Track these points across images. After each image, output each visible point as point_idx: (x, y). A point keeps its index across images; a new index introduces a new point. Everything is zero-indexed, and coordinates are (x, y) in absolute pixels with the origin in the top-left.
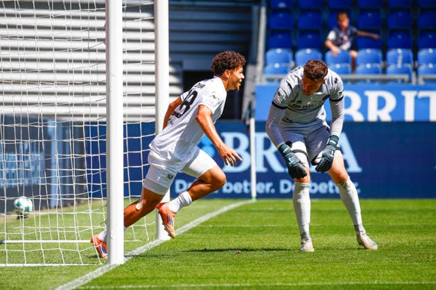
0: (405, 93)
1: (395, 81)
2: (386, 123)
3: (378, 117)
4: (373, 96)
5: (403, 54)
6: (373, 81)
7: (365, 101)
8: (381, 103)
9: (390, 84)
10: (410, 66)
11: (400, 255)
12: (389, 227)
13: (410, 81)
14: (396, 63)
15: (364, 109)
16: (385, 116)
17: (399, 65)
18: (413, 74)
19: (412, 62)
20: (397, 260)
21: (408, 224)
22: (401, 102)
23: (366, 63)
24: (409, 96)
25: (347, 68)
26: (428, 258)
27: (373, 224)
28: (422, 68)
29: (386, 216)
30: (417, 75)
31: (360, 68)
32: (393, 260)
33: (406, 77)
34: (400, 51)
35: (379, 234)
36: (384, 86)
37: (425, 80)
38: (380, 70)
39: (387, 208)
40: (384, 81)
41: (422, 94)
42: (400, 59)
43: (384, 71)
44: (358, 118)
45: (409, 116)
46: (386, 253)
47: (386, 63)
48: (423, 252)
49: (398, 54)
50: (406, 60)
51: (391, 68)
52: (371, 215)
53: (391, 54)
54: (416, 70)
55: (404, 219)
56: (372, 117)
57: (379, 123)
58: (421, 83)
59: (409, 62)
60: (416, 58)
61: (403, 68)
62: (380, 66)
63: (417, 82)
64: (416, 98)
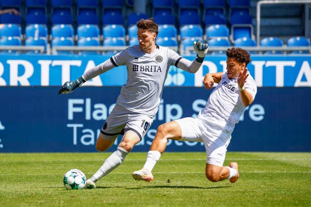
0: (40, 62)
1: (33, 51)
2: (25, 88)
3: (19, 82)
4: (14, 64)
5: (40, 28)
6: (14, 51)
8: (21, 70)
9: (28, 54)
10: (45, 39)
11: (36, 201)
12: (27, 177)
13: (45, 52)
14: (33, 36)
15: (6, 76)
16: (25, 83)
17: (36, 39)
18: (48, 46)
19: (47, 36)
20: (33, 205)
21: (43, 174)
22: (37, 69)
23: (8, 36)
24: (45, 65)
27: (13, 174)
28: (56, 40)
29: (24, 167)
30: (51, 46)
31: (3, 40)
32: (30, 205)
33: (42, 48)
34: (36, 26)
35: (19, 183)
36: (23, 55)
37: (58, 51)
38: (20, 42)
39: (26, 161)
40: (24, 52)
41: (56, 63)
42: (37, 33)
43: (23, 43)
44: (1, 83)
45: (45, 81)
46: (23, 200)
47: (25, 36)
48: (55, 198)
49: (35, 29)
50: (42, 34)
51: (29, 40)
52: (12, 166)
53: (29, 28)
54: (50, 42)
55: (40, 170)
56: (13, 82)
57: (19, 88)
58: (55, 53)
59: (44, 36)
60: (50, 32)
61: (39, 40)
62: (20, 39)
63: (51, 53)
64: (50, 65)
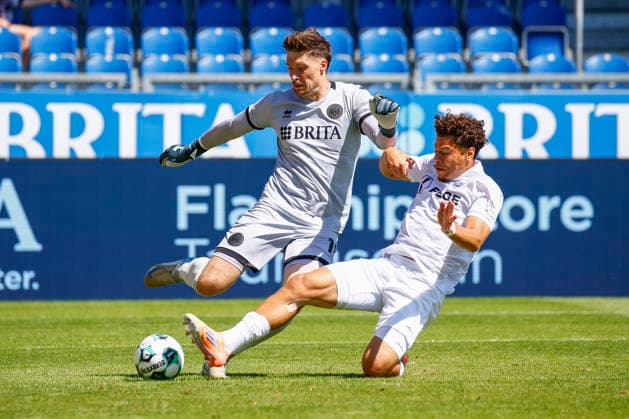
0: (118, 107)
1: (102, 84)
2: (86, 162)
3: (72, 151)
4: (61, 113)
5: (116, 35)
6: (62, 85)
7: (47, 120)
8: (77, 126)
9: (91, 90)
10: (127, 58)
11: (108, 402)
12: (91, 353)
13: (128, 86)
14: (102, 52)
15: (45, 137)
16: (85, 150)
17: (109, 58)
18: (134, 73)
19: (132, 53)
20: (103, 412)
21: (124, 345)
22: (112, 122)
23: (49, 53)
24: (127, 113)
25: (15, 60)
26: (158, 407)
27: (62, 345)
28: (150, 61)
29: (85, 332)
30: (140, 74)
31: (38, 61)
32: (97, 412)
33: (121, 78)
34: (109, 31)
35: (73, 364)
36: (81, 92)
37: (156, 84)
38: (74, 64)
39: (87, 317)
40: (82, 85)
41: (150, 109)
42: (110, 46)
43: (82, 67)
44: (36, 151)
45: (128, 149)
46: (83, 399)
47: (85, 52)
48: (149, 397)
49: (106, 38)
50: (120, 48)
51: (94, 61)
52: (59, 329)
53: (93, 36)
54: (138, 65)
55: (117, 337)
56: (61, 151)
57: (74, 162)
58: (149, 89)
59: (126, 51)
60: (137, 44)
61: (114, 61)
62: (73, 58)
63: (141, 89)
64: (139, 115)
